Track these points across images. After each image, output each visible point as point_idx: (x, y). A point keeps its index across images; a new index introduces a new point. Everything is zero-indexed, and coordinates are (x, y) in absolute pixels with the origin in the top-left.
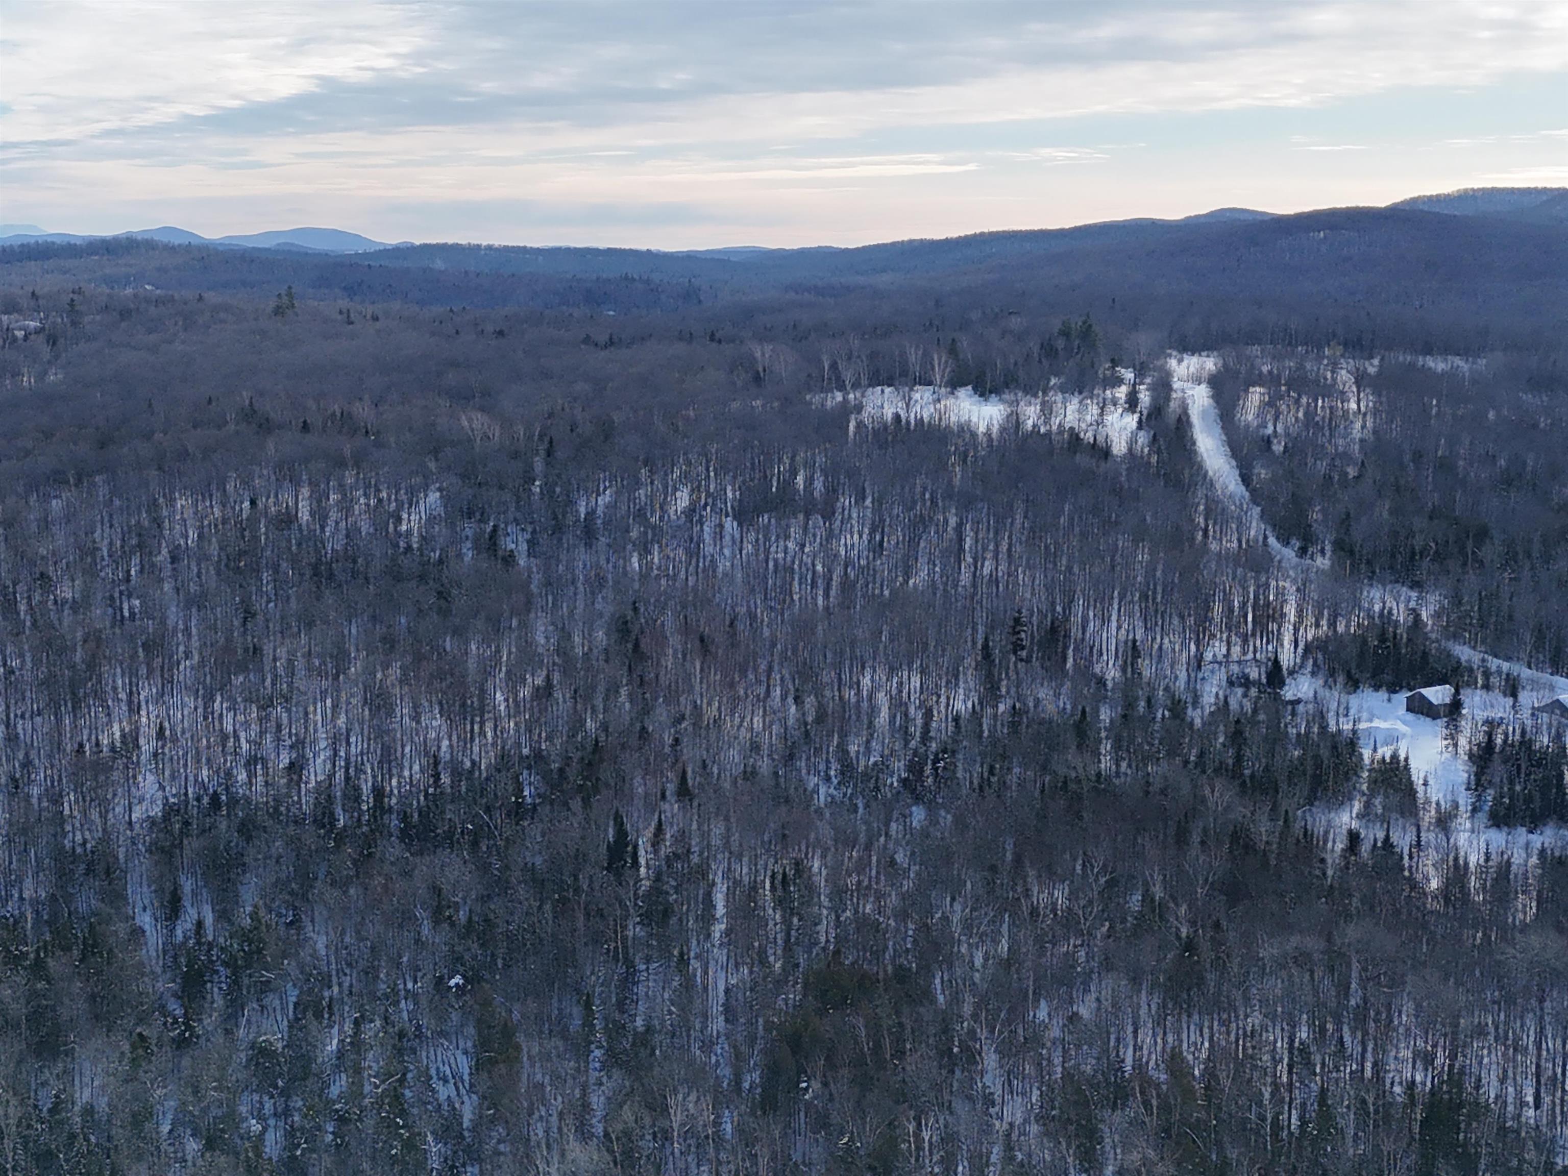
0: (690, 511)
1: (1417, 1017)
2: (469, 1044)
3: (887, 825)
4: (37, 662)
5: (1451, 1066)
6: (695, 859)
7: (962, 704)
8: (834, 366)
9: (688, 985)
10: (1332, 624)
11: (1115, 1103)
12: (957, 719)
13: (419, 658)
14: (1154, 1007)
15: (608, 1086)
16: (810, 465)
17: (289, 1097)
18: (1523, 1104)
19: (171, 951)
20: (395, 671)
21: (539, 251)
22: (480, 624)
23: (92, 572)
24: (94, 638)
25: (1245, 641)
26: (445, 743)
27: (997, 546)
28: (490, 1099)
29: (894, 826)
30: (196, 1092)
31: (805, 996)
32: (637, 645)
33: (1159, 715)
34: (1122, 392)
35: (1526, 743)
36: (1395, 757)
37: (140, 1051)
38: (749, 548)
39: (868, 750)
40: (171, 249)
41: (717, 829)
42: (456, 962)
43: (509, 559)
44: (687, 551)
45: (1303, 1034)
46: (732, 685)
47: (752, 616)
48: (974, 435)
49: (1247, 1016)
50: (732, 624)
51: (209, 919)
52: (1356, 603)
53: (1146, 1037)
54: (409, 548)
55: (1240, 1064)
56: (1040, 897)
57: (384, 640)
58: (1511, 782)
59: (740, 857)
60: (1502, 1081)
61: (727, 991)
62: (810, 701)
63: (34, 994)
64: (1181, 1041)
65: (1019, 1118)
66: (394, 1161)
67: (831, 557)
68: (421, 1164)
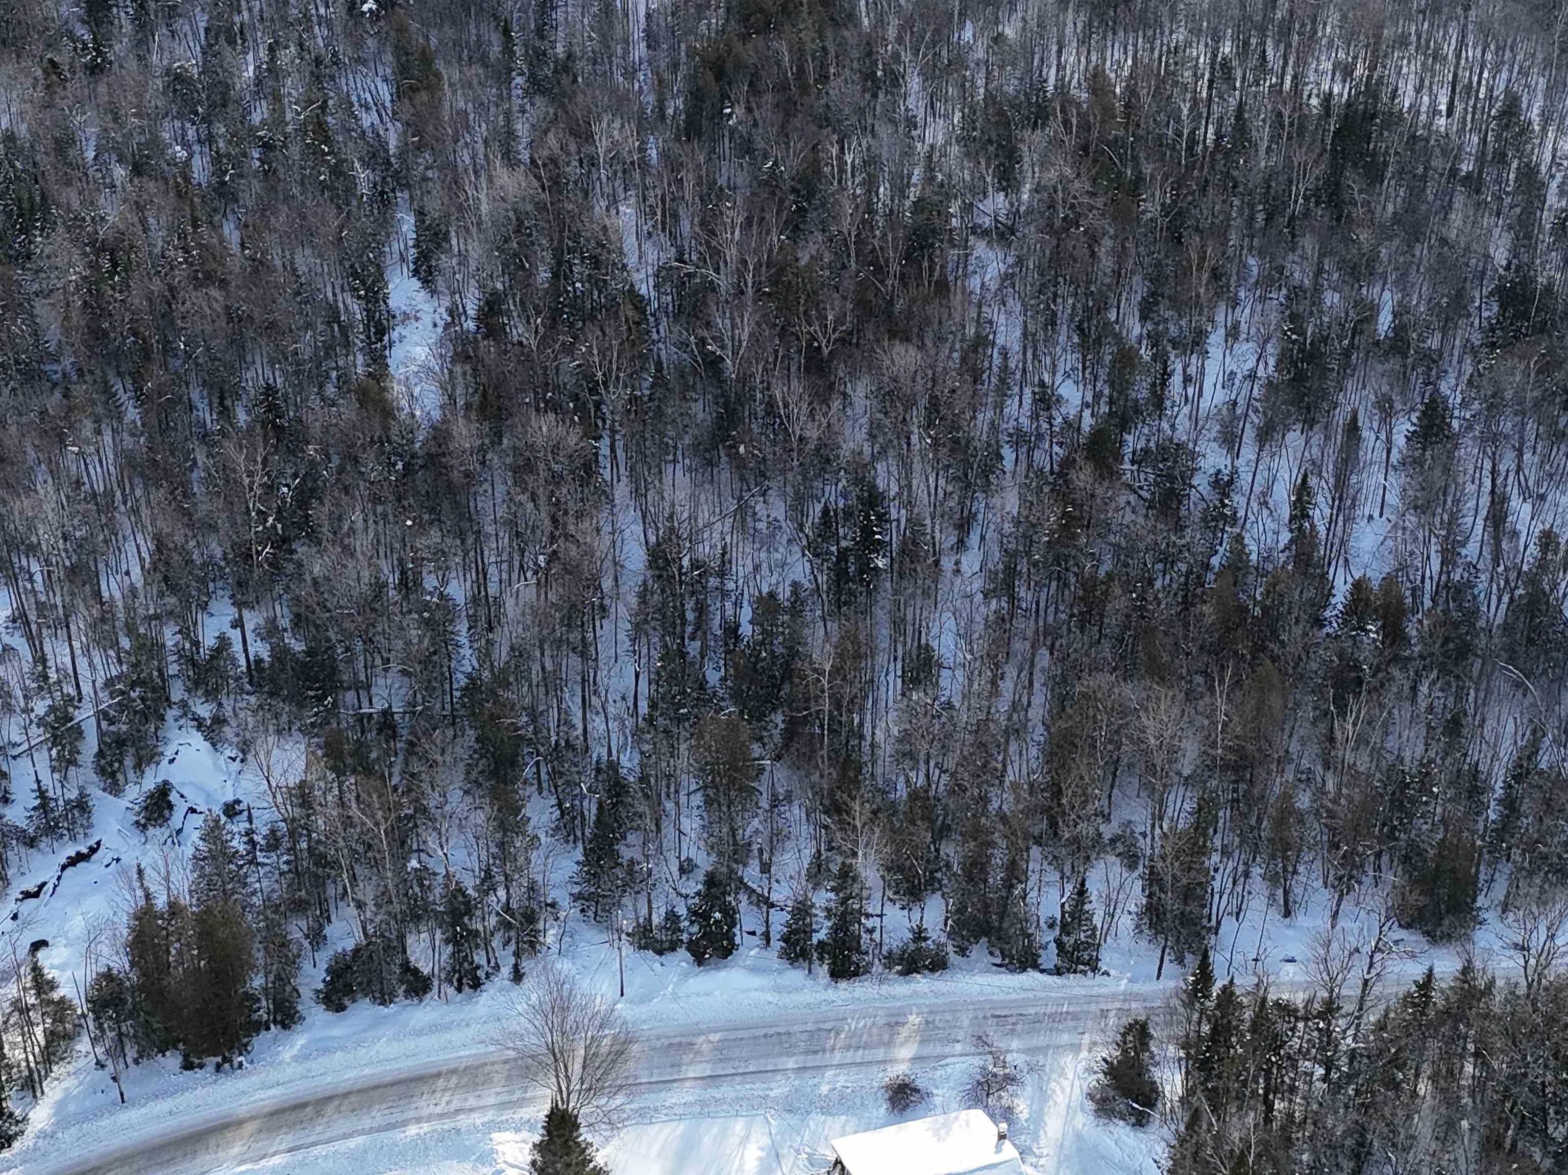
1: (1341, 27)
2: (389, 71)
5: (1370, 77)
11: (1036, 122)
14: (1080, 26)
15: (532, 115)
17: (210, 123)
18: (1435, 112)
28: (415, 126)
30: (116, 119)
31: (727, 20)
37: (54, 77)
45: (1227, 48)
49: (1172, 32)
55: (1161, 83)
60: (1418, 90)
61: (648, 16)
64: (1104, 60)
65: (940, 140)
66: (324, 187)
68: (350, 190)
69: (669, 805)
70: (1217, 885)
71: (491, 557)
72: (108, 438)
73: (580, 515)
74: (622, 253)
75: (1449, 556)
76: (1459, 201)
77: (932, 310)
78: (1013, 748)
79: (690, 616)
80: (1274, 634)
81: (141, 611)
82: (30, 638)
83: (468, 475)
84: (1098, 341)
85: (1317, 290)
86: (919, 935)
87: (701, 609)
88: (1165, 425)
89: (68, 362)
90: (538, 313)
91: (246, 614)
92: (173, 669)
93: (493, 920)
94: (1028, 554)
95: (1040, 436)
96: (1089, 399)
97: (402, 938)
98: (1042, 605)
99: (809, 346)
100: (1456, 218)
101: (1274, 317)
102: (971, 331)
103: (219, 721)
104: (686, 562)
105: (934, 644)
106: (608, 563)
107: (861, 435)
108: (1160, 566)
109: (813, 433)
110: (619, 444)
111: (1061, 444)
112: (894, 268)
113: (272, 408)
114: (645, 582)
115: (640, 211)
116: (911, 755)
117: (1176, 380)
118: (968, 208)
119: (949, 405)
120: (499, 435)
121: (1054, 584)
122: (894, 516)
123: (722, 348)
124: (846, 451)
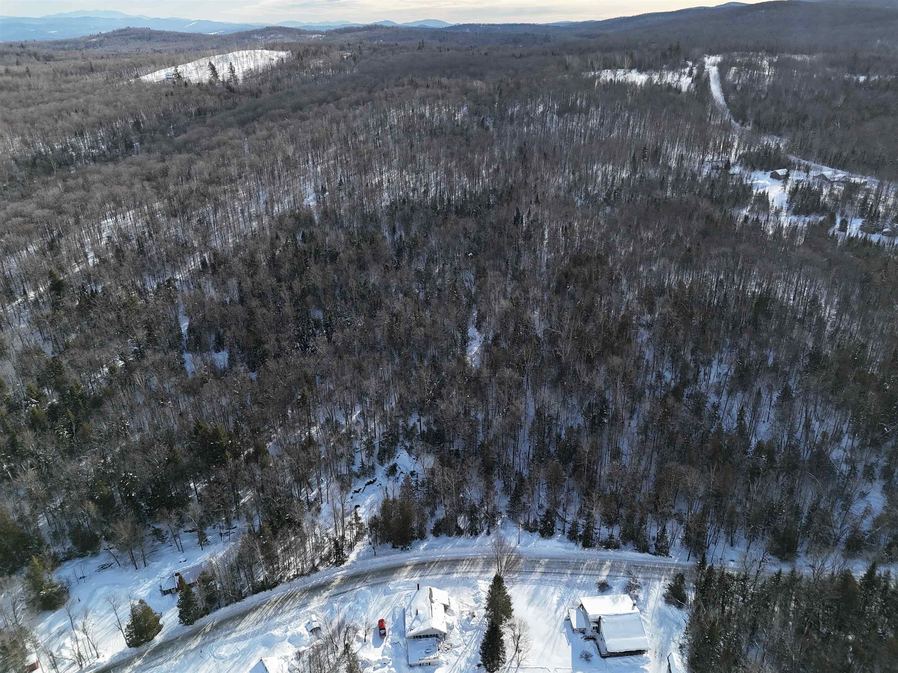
0: (543, 113)
1: (759, 272)
2: (474, 272)
3: (598, 212)
4: (354, 159)
5: (768, 288)
6: (540, 222)
7: (624, 175)
8: (592, 63)
9: (536, 258)
10: (749, 149)
11: (661, 295)
12: (623, 180)
13: (460, 160)
14: (676, 268)
15: (512, 285)
16: (582, 97)
17: (426, 284)
18: (789, 299)
19: (394, 243)
20: (454, 163)
21: (499, 25)
22: (478, 149)
23: (368, 132)
24: (370, 153)
25: (719, 154)
26: (468, 185)
27: (640, 123)
28: (480, 287)
29: (600, 212)
30: (401, 281)
31: (570, 262)
32: (525, 156)
33: (688, 179)
34: (687, 70)
35: (809, 188)
36: (764, 192)
37: (387, 270)
38: (561, 124)
39: (594, 190)
40: (388, 28)
41: (546, 213)
42: (470, 249)
43: (487, 129)
44: (542, 126)
45: (722, 277)
46: (553, 169)
47: (561, 147)
48: (636, 86)
49: (705, 271)
50: (554, 149)
51: (403, 235)
52: (758, 142)
53: (672, 277)
54: (458, 125)
55: (700, 286)
56: (644, 235)
57: (450, 154)
58: (802, 200)
59: (553, 221)
60: (784, 292)
61: (547, 260)
62: (577, 174)
63: (358, 254)
64: (683, 278)
65: (631, 298)
66: (454, 302)
67: (586, 128)
68: (461, 303)
69: (537, 487)
70: (709, 533)
71: (490, 408)
72: (390, 366)
73: (516, 399)
74: (534, 325)
75: (791, 436)
76: (796, 326)
77: (626, 347)
78: (644, 482)
79: (547, 431)
80: (731, 455)
81: (394, 414)
82: (364, 419)
83: (486, 384)
84: (677, 360)
85: (749, 350)
86: (611, 537)
87: (550, 429)
88: (698, 387)
89: (382, 345)
90: (509, 340)
91: (421, 418)
92: (401, 432)
93: (483, 515)
94: (652, 422)
95: (657, 387)
96: (674, 377)
97: (456, 517)
98: (656, 438)
99: (588, 355)
100: (795, 332)
101: (734, 357)
102: (637, 354)
103: (411, 448)
104: (546, 415)
105: (621, 447)
106: (523, 413)
107: (602, 382)
108: (694, 430)
109: (587, 380)
110: (529, 379)
111: (664, 390)
112: (615, 334)
113: (434, 361)
114: (534, 420)
115: (540, 313)
116: (612, 480)
117: (702, 373)
118: (638, 318)
119: (630, 376)
120: (495, 373)
121: (660, 432)
122: (611, 407)
123: (562, 353)
124: (597, 386)
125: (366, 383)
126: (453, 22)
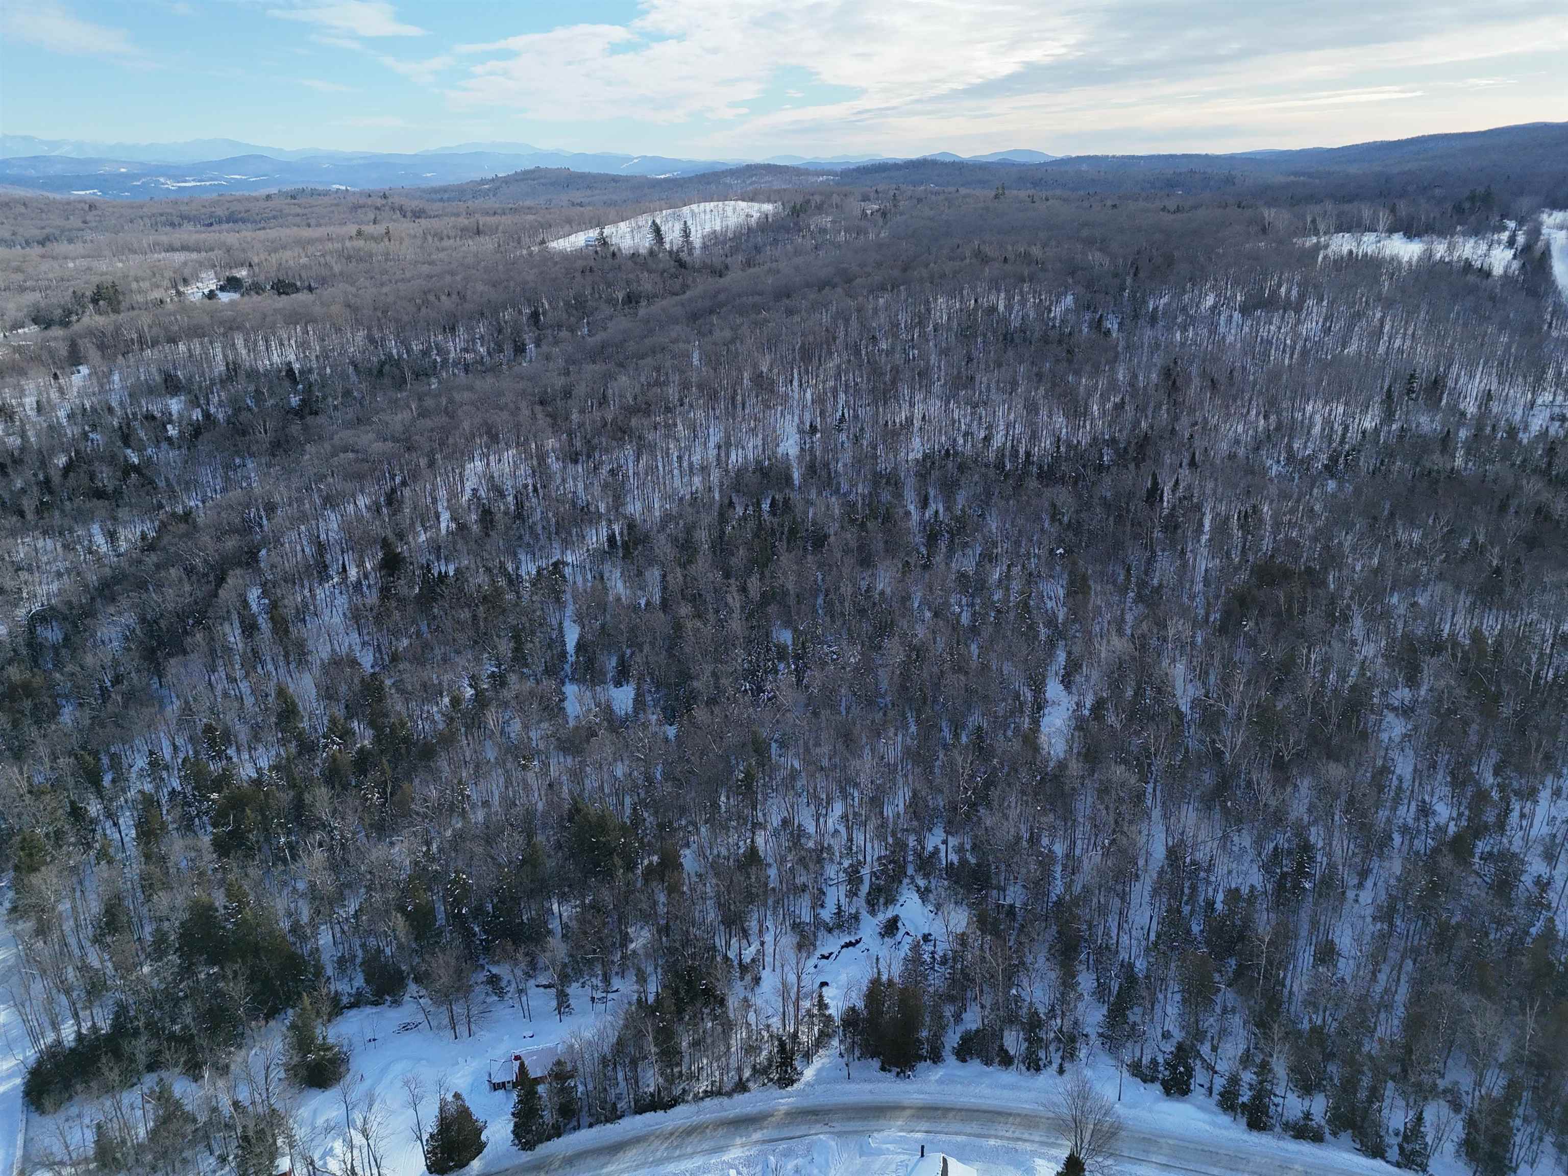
0: (1214, 307)
2: (1065, 582)
3: (1311, 490)
4: (869, 380)
6: (1195, 500)
7: (1368, 423)
8: (1314, 221)
9: (1184, 565)
11: (1434, 653)
12: (1364, 432)
13: (1054, 385)
14: (1468, 603)
15: (1136, 611)
16: (1290, 281)
17: (974, 597)
19: (923, 523)
20: (1042, 391)
21: (1141, 157)
22: (1088, 368)
23: (895, 336)
24: (896, 370)
26: (1064, 430)
27: (1406, 330)
28: (1073, 611)
29: (1315, 491)
30: (931, 591)
31: (1251, 577)
32: (1174, 382)
33: (1499, 435)
34: (1505, 236)
37: (907, 569)
38: (1246, 329)
39: (1305, 447)
40: (944, 165)
41: (1210, 485)
42: (1060, 542)
43: (1108, 333)
44: (1210, 332)
46: (1227, 407)
47: (1244, 368)
48: (1400, 263)
49: (1529, 614)
50: (1231, 372)
51: (941, 510)
53: (1459, 619)
54: (1054, 326)
55: (1519, 641)
56: (1402, 536)
57: (1037, 375)
59: (1221, 501)
61: (1206, 570)
62: (1273, 418)
63: (860, 538)
64: (1482, 624)
65: (1371, 654)
66: (1023, 634)
67: (1296, 336)
68: (1036, 637)
69: (1161, 997)
70: (1518, 1140)
71: (1079, 834)
72: (900, 738)
73: (1131, 822)
74: (1173, 687)
77: (1356, 747)
78: (1383, 1016)
79: (1186, 891)
81: (900, 826)
82: (848, 828)
83: (1073, 789)
84: (1464, 783)
86: (1307, 1116)
87: (1194, 888)
88: (1505, 840)
89: (888, 699)
90: (1124, 712)
91: (950, 838)
92: (911, 858)
93: (1052, 1035)
94: (1405, 900)
95: (1419, 832)
96: (1455, 815)
97: (1002, 1030)
98: (1411, 932)
99: (1277, 754)
102: (1379, 763)
103: (928, 890)
104: (1188, 860)
105: (1337, 941)
106: (1143, 851)
107: (1303, 809)
108: (1495, 926)
109: (1273, 803)
110: (1159, 788)
111: (1433, 839)
112: (1334, 720)
113: (979, 737)
114: (1163, 867)
115: (1187, 668)
116: (1315, 1006)
117: (1516, 814)
118: (1384, 694)
119: (1361, 803)
120: (1093, 771)
121: (1420, 922)
122: (1319, 860)
123: (1225, 746)
124: (1293, 816)
125: (855, 763)
126: (1058, 153)
